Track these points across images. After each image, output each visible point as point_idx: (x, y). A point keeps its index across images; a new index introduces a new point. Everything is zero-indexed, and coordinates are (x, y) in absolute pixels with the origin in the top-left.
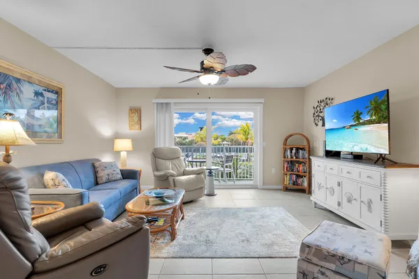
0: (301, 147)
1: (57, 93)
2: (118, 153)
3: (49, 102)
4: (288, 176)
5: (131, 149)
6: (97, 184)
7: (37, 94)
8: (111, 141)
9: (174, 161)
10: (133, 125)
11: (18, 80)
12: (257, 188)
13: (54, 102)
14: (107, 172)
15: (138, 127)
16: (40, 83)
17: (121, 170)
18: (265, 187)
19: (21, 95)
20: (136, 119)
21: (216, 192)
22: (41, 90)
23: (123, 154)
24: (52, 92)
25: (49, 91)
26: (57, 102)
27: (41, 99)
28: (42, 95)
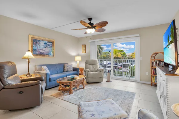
0: (161, 60)
1: (52, 43)
2: (76, 61)
3: (49, 45)
4: (154, 77)
5: (81, 60)
6: (64, 72)
7: (45, 44)
8: (74, 57)
9: (94, 65)
10: (83, 51)
11: (39, 41)
12: (137, 82)
13: (51, 45)
14: (67, 68)
15: (85, 52)
16: (46, 40)
17: (73, 68)
18: (141, 82)
19: (40, 45)
20: (84, 49)
21: (111, 80)
22: (46, 42)
23: (78, 62)
24: (50, 42)
25: (49, 42)
26: (52, 46)
27: (46, 45)
28: (47, 44)
